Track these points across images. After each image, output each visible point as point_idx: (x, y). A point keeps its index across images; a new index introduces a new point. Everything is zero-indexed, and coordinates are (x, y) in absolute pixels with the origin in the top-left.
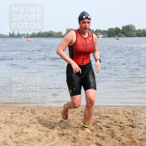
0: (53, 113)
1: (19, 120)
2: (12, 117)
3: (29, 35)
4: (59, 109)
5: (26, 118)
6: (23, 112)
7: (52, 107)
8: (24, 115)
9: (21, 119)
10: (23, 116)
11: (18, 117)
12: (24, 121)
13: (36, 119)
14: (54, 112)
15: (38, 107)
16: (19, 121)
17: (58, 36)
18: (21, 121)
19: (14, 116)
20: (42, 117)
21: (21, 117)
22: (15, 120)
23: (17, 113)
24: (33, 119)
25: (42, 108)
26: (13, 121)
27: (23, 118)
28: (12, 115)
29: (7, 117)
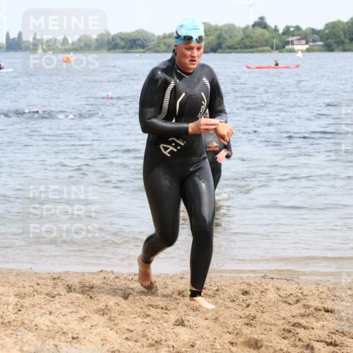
1: (43, 319)
2: (22, 306)
4: (169, 282)
5: (67, 310)
6: (56, 293)
8: (59, 303)
9: (50, 313)
10: (58, 306)
11: (40, 308)
12: (60, 322)
13: (96, 315)
15: (102, 275)
16: (43, 321)
17: (162, 45)
18: (51, 322)
19: (27, 305)
20: (117, 308)
21: (50, 309)
22: (31, 318)
23: (35, 294)
24: (89, 314)
25: (116, 277)
26: (26, 322)
27: (58, 312)
28: (21, 301)
29: (6, 306)
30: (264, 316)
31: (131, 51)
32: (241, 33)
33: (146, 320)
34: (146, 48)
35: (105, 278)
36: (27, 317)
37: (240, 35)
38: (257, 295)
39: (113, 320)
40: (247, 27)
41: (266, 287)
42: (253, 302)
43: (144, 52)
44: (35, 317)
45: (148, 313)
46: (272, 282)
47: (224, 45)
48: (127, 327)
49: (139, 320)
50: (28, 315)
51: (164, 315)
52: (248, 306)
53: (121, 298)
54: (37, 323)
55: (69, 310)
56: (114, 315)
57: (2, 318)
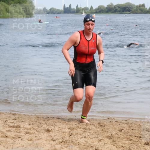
0: (133, 131)
1: (82, 139)
2: (72, 134)
4: (141, 124)
6: (88, 128)
7: (131, 122)
8: (89, 133)
9: (85, 137)
10: (89, 134)
11: (80, 135)
12: (89, 141)
13: (107, 139)
14: (134, 129)
15: (109, 120)
16: (82, 141)
17: (138, 10)
18: (86, 141)
19: (74, 133)
20: (117, 136)
21: (85, 135)
22: (76, 139)
23: (78, 128)
24: (103, 138)
25: (116, 122)
26: (74, 141)
27: (88, 137)
28: (71, 131)
29: (64, 133)
31: (123, 13)
33: (130, 142)
34: (131, 12)
35: (110, 122)
36: (74, 139)
39: (115, 142)
43: (130, 13)
44: (78, 139)
45: (131, 139)
48: (121, 145)
49: (127, 142)
51: (140, 140)
53: (118, 131)
54: (79, 142)
55: (94, 136)
56: (115, 139)
57: (62, 139)
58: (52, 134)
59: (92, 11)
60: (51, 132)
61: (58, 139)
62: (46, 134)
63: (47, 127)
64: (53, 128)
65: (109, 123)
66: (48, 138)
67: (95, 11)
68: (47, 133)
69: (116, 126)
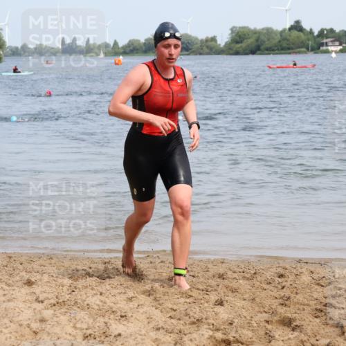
0: (194, 279)
1: (95, 298)
2: (75, 288)
3: (119, 48)
4: (210, 266)
6: (106, 276)
8: (109, 284)
9: (101, 294)
10: (108, 287)
11: (92, 289)
12: (109, 302)
13: (142, 296)
14: (197, 275)
15: (149, 260)
16: (95, 301)
17: (204, 48)
18: (102, 301)
19: (80, 287)
20: (162, 289)
21: (101, 290)
22: (84, 298)
24: (136, 295)
25: (162, 262)
26: (79, 301)
27: (108, 293)
28: (75, 283)
29: (61, 288)
30: (298, 297)
32: (279, 35)
33: (188, 300)
34: (190, 51)
35: (151, 263)
36: (79, 297)
37: (278, 38)
38: (292, 278)
39: (158, 301)
40: (284, 30)
41: (300, 271)
42: (288, 284)
43: (188, 55)
44: (88, 297)
46: (306, 266)
47: (262, 48)
48: (170, 306)
49: (182, 300)
50: (81, 296)
51: (206, 296)
52: (283, 288)
54: (89, 302)
55: (118, 291)
56: (158, 296)
57: (57, 298)
58: (37, 289)
59: (117, 50)
60: (34, 286)
61: (48, 298)
62: (26, 290)
63: (26, 276)
64: (39, 277)
65: (147, 265)
66: (29, 298)
67: (122, 50)
68: (26, 286)
69: (161, 271)
